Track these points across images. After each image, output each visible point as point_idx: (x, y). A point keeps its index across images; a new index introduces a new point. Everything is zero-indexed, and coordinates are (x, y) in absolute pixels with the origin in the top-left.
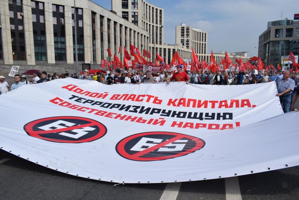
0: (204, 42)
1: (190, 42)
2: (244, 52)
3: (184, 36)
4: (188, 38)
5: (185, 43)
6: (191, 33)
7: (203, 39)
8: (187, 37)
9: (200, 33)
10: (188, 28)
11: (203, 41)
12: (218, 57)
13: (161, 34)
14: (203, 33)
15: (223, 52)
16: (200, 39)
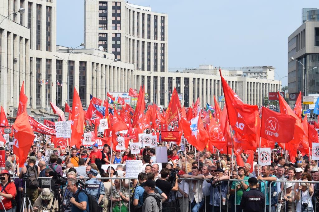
0: (159, 41)
1: (123, 43)
2: (265, 67)
3: (107, 24)
4: (116, 32)
5: (110, 42)
6: (124, 17)
7: (156, 33)
8: (116, 29)
9: (149, 16)
10: (118, 5)
11: (156, 38)
12: (199, 79)
13: (49, 24)
14: (156, 17)
15: (211, 68)
16: (149, 32)
